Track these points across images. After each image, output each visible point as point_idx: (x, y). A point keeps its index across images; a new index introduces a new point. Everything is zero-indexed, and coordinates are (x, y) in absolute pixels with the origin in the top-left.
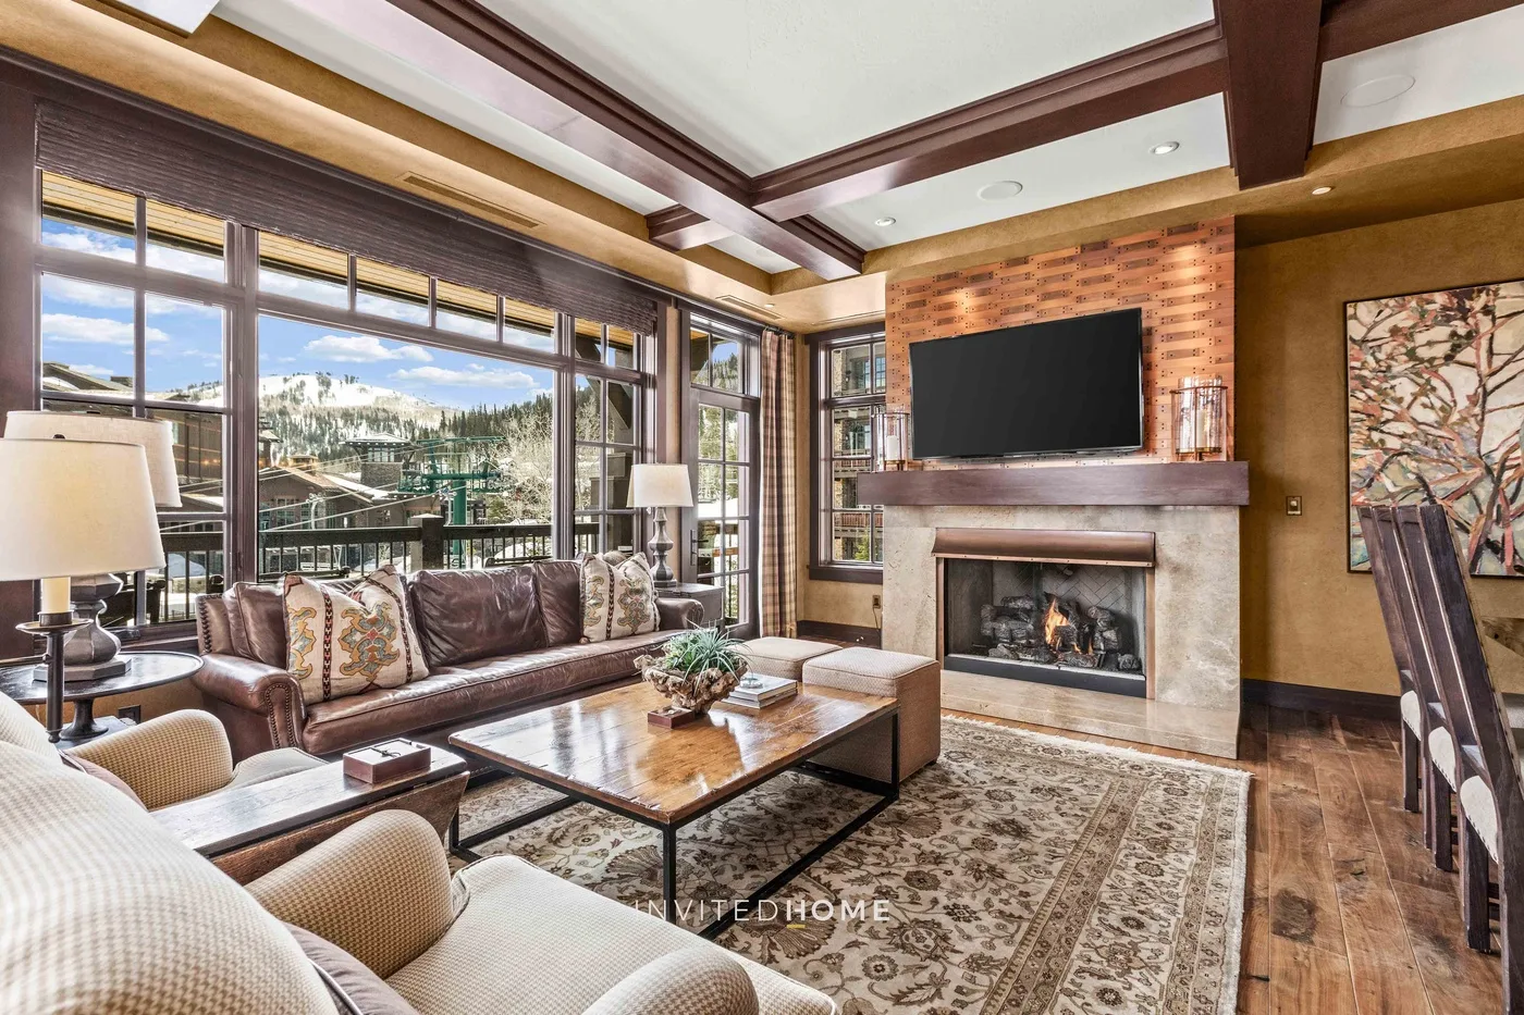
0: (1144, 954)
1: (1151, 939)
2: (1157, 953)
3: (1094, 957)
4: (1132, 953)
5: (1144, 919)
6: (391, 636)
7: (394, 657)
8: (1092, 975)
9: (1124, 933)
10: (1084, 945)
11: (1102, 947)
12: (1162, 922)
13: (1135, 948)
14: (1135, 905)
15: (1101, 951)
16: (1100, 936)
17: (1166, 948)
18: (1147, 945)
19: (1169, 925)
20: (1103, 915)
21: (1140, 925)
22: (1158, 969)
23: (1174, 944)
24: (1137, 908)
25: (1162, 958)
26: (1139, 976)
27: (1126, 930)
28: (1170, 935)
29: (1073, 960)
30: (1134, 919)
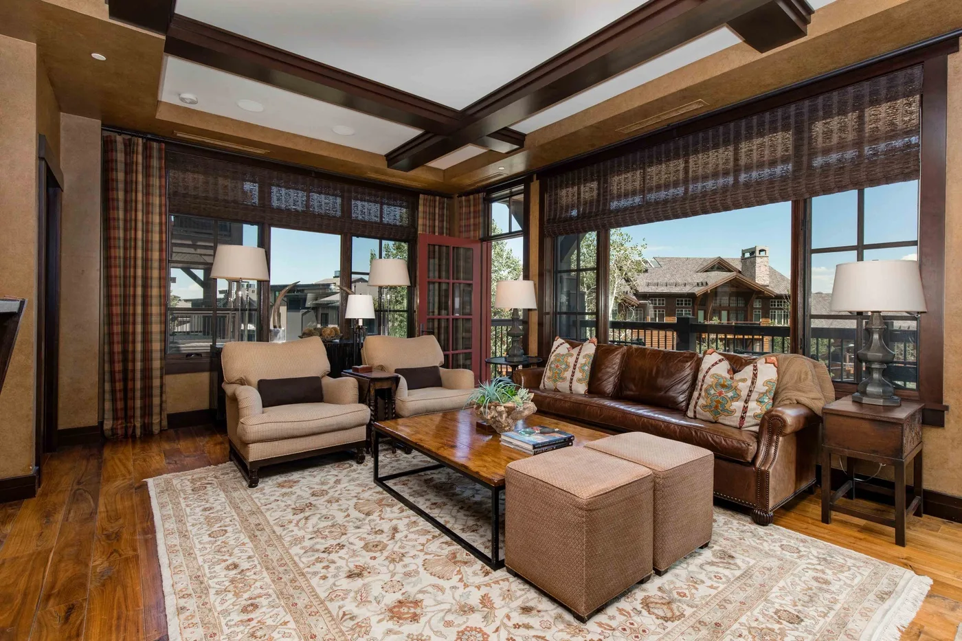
0: (230, 595)
1: (231, 607)
2: (223, 601)
3: (254, 577)
4: (237, 591)
5: (245, 617)
6: (566, 370)
7: (564, 379)
8: (248, 569)
9: (251, 599)
10: (264, 578)
11: (254, 583)
12: (232, 623)
13: (236, 595)
14: (259, 622)
15: (253, 582)
16: (261, 588)
17: (219, 609)
18: (231, 601)
19: (227, 625)
20: (270, 599)
21: (244, 610)
22: (217, 593)
23: (216, 614)
24: (255, 621)
25: (219, 600)
26: (225, 583)
27: (250, 602)
28: (222, 619)
29: (262, 568)
30: (251, 611)
